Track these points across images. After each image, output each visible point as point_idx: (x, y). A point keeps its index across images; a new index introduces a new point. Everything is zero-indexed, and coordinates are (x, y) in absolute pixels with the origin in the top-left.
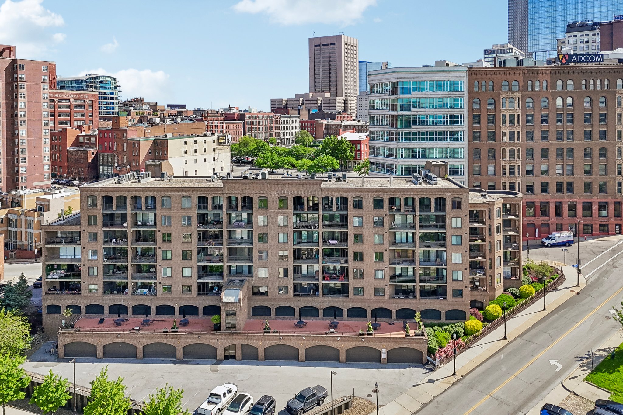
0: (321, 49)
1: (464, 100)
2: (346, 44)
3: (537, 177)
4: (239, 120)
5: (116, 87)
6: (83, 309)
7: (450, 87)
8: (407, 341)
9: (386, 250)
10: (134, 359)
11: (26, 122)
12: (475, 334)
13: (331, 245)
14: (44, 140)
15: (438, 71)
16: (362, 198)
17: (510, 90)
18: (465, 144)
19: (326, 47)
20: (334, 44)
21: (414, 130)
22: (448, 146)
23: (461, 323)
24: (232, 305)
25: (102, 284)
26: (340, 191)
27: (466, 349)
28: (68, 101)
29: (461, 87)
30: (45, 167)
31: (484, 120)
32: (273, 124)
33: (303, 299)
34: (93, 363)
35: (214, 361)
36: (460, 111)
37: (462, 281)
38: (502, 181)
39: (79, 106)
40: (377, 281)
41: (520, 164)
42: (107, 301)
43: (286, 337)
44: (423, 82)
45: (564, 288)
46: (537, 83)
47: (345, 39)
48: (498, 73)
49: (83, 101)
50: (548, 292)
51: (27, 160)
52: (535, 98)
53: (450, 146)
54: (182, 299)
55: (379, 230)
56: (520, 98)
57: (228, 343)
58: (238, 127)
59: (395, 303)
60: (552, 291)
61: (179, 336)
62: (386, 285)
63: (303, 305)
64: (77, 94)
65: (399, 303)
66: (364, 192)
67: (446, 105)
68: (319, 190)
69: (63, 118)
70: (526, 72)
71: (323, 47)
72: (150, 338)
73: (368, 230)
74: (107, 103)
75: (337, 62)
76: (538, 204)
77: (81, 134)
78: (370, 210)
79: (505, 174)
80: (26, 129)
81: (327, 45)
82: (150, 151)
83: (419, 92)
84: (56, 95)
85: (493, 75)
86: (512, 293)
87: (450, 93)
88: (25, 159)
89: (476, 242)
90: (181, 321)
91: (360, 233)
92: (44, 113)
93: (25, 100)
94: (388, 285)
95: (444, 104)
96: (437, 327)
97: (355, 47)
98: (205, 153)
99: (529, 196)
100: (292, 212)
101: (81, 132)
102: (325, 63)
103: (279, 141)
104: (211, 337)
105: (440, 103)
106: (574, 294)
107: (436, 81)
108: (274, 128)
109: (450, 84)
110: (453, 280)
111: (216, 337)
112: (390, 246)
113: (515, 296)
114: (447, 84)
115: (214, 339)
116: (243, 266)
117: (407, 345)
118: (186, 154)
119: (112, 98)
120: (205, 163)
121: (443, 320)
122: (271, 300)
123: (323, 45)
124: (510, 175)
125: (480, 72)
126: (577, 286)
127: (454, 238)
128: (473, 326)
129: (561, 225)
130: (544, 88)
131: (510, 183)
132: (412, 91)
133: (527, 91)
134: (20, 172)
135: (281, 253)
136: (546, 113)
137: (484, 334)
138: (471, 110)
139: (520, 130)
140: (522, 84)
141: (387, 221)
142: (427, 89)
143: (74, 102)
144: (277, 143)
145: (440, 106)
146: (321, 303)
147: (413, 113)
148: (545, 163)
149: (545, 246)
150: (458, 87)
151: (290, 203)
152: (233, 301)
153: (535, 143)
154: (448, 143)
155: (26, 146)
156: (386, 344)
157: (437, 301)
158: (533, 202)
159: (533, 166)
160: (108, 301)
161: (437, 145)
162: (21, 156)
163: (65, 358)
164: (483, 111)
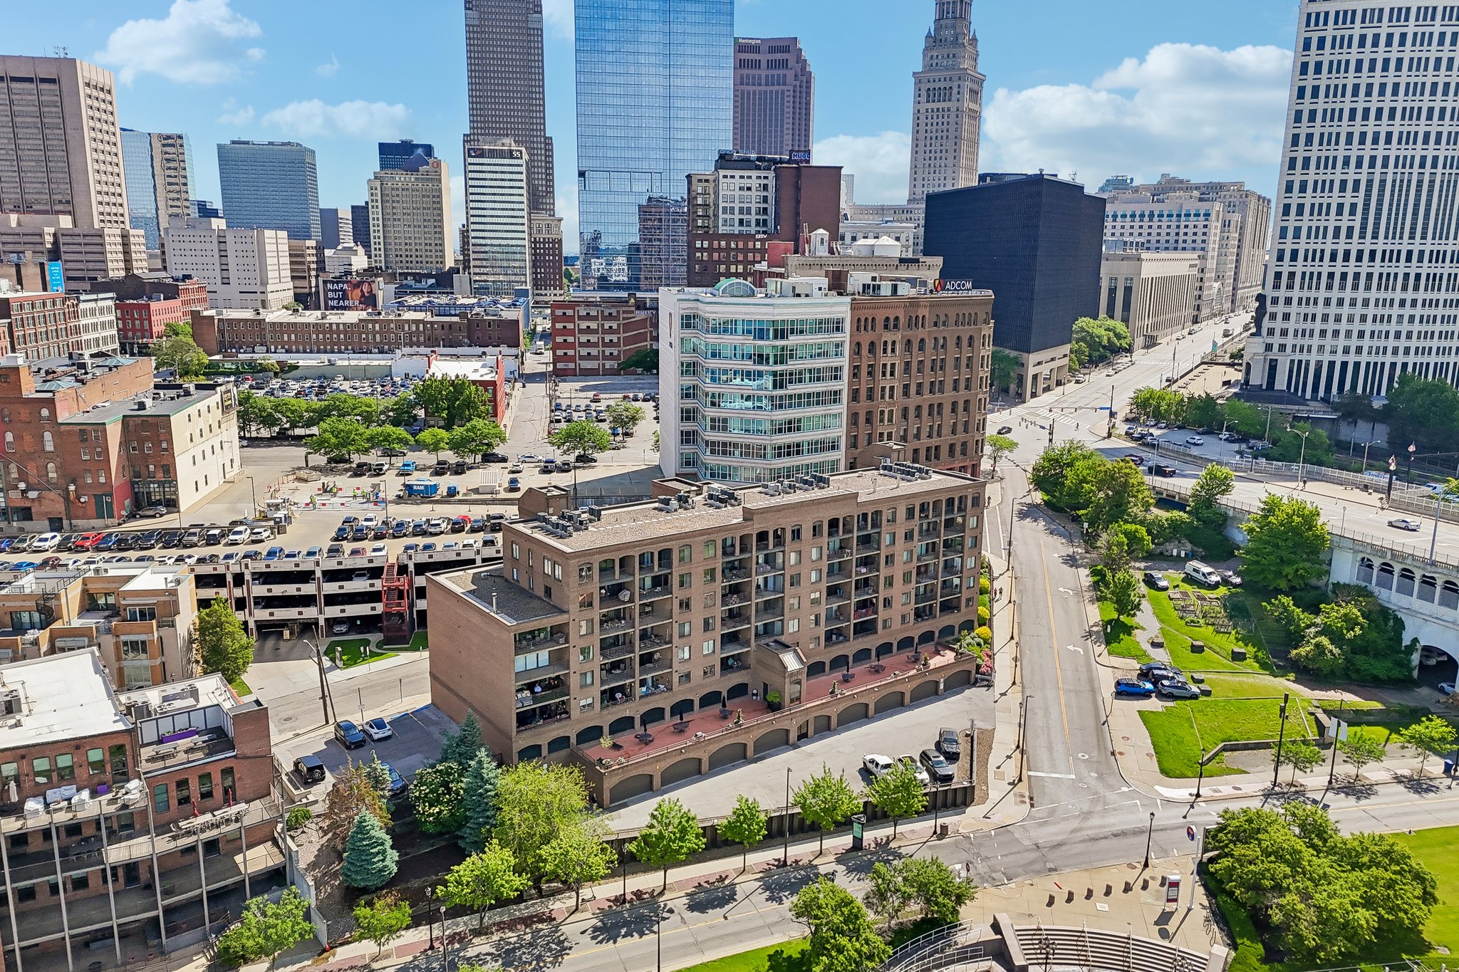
0: (9, 90)
1: (845, 345)
2: (88, 85)
3: (909, 444)
6: (573, 739)
9: (914, 568)
13: (862, 574)
15: (820, 304)
16: (896, 509)
18: (843, 408)
19: (26, 85)
20: (52, 81)
24: (797, 673)
25: (599, 695)
26: (876, 504)
31: (864, 373)
32: (65, 320)
33: (834, 648)
35: (788, 747)
36: (840, 361)
37: (973, 587)
40: (904, 607)
42: (608, 717)
45: (1000, 575)
47: (84, 72)
48: (881, 306)
54: (703, 686)
55: (909, 545)
56: (900, 340)
59: (918, 628)
61: (751, 729)
65: (922, 627)
66: (898, 500)
67: (826, 354)
68: (855, 505)
70: (908, 305)
71: (14, 85)
73: (899, 547)
75: (68, 131)
78: (902, 522)
81: (30, 80)
82: (121, 446)
87: (831, 335)
91: (892, 553)
95: (824, 352)
97: (109, 92)
98: (211, 435)
100: (826, 539)
102: (29, 131)
104: (785, 717)
105: (819, 351)
110: (967, 588)
112: (917, 563)
120: (214, 456)
121: (956, 635)
123: (15, 79)
125: (864, 306)
127: (971, 540)
133: (906, 331)
135: (813, 596)
136: (921, 359)
138: (851, 358)
140: (902, 321)
141: (917, 532)
145: (819, 355)
146: (851, 648)
148: (917, 425)
151: (826, 528)
152: (797, 668)
153: (910, 399)
156: (944, 672)
157: (952, 616)
159: (906, 429)
160: (611, 716)
163: (612, 805)
164: (863, 360)
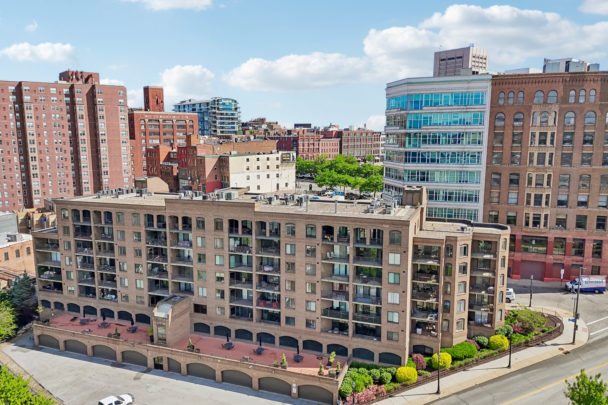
0: (447, 64)
1: (485, 115)
2: (474, 57)
3: (571, 210)
4: (337, 138)
5: (236, 109)
6: (66, 307)
7: (468, 100)
8: (317, 380)
9: (318, 282)
10: (85, 355)
11: (106, 140)
12: (404, 383)
13: (264, 271)
14: (123, 156)
15: (456, 81)
16: (295, 225)
17: (545, 103)
18: (482, 167)
19: (453, 61)
20: (461, 57)
21: (423, 150)
22: (461, 169)
23: (393, 369)
24: (162, 320)
25: (77, 287)
26: (273, 216)
27: (386, 398)
28: (171, 122)
29: (482, 100)
30: (125, 179)
31: (508, 140)
32: (372, 141)
33: (238, 321)
34: (54, 354)
35: (145, 368)
36: (478, 128)
37: (398, 323)
38: (525, 212)
39: (181, 126)
40: (308, 313)
41: (550, 193)
42: (82, 302)
43: (204, 358)
44: (437, 95)
45: (552, 345)
46: (583, 93)
47: (473, 52)
48: (531, 81)
49: (184, 122)
50: (530, 346)
51: (109, 173)
52: (578, 112)
53: (464, 169)
54: (136, 308)
55: (311, 260)
56: (557, 112)
57: (157, 355)
58: (334, 144)
59: (326, 337)
60: (535, 346)
61: (117, 342)
62: (318, 318)
63: (238, 327)
64: (178, 115)
65: (331, 338)
66: (297, 218)
67: (463, 122)
68: (253, 214)
69: (168, 136)
70: (568, 80)
71: (449, 61)
72: (97, 340)
73: (300, 259)
74: (229, 124)
76: (570, 241)
77: (172, 151)
78: (302, 238)
79: (528, 203)
80: (107, 146)
81: (454, 58)
82: (216, 167)
83: (431, 106)
84: (161, 117)
85: (523, 84)
86: (478, 342)
87: (468, 107)
88: (107, 172)
89: (428, 282)
90: (130, 328)
91: (292, 261)
92: (122, 133)
93: (104, 121)
94: (319, 318)
95: (460, 120)
96: (363, 369)
97: (485, 59)
98: (268, 170)
99: (558, 231)
100: (227, 235)
101: (172, 149)
103: (377, 158)
104: (142, 346)
105: (455, 119)
106: (561, 352)
107: (452, 93)
108: (373, 146)
109: (469, 97)
110: (388, 321)
111: (146, 347)
112: (322, 278)
113: (481, 346)
114: (465, 97)
115: (144, 349)
116: (181, 284)
117: (317, 384)
118: (248, 171)
119: (233, 119)
120: (268, 179)
121: (376, 361)
122: (209, 319)
123: (449, 59)
124: (534, 205)
125: (507, 81)
126: (571, 344)
127: (391, 276)
128: (404, 373)
129: (599, 267)
130: (592, 99)
131: (534, 214)
132: (423, 105)
133: (566, 104)
134: (104, 183)
135: (218, 275)
136: (591, 131)
137: (418, 384)
138: (493, 127)
139: (554, 152)
140: (561, 94)
141: (319, 250)
142: (441, 103)
143: (176, 122)
144: (375, 160)
145: (455, 123)
146: (254, 328)
147: (423, 131)
148: (584, 192)
149: (568, 290)
150: (478, 100)
151: (226, 225)
152: (163, 317)
153: (572, 168)
154: (461, 166)
155: (107, 161)
156: (297, 379)
157: (370, 342)
158: (565, 239)
159: (568, 195)
160: (84, 302)
161: (449, 167)
162: (103, 169)
163: (40, 346)
164: (507, 128)
